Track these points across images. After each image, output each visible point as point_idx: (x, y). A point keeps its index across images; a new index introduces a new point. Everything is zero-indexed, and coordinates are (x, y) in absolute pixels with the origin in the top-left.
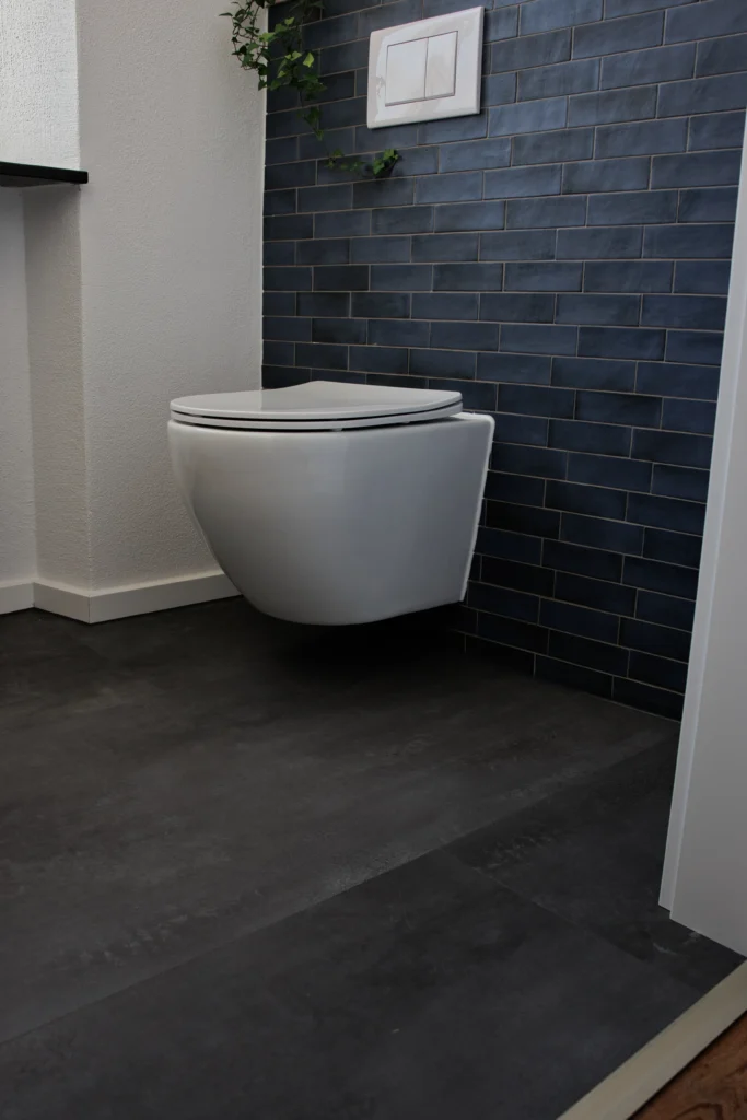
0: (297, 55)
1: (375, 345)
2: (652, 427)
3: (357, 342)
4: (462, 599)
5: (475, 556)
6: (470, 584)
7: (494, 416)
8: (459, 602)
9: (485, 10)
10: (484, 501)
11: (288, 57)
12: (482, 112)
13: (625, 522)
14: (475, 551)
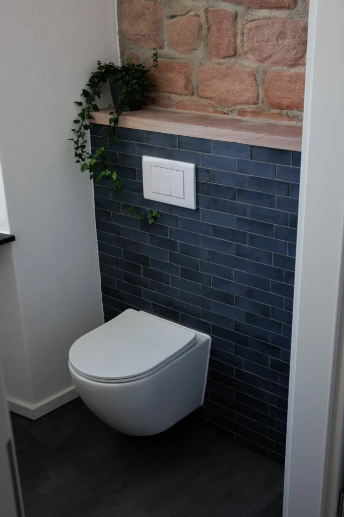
0: (108, 173)
1: (155, 292)
2: (278, 358)
3: (147, 288)
4: (202, 404)
5: (206, 390)
6: (205, 400)
7: (211, 336)
8: (201, 406)
9: (196, 165)
10: (208, 368)
11: (104, 173)
12: (197, 209)
13: (268, 392)
14: (206, 387)
